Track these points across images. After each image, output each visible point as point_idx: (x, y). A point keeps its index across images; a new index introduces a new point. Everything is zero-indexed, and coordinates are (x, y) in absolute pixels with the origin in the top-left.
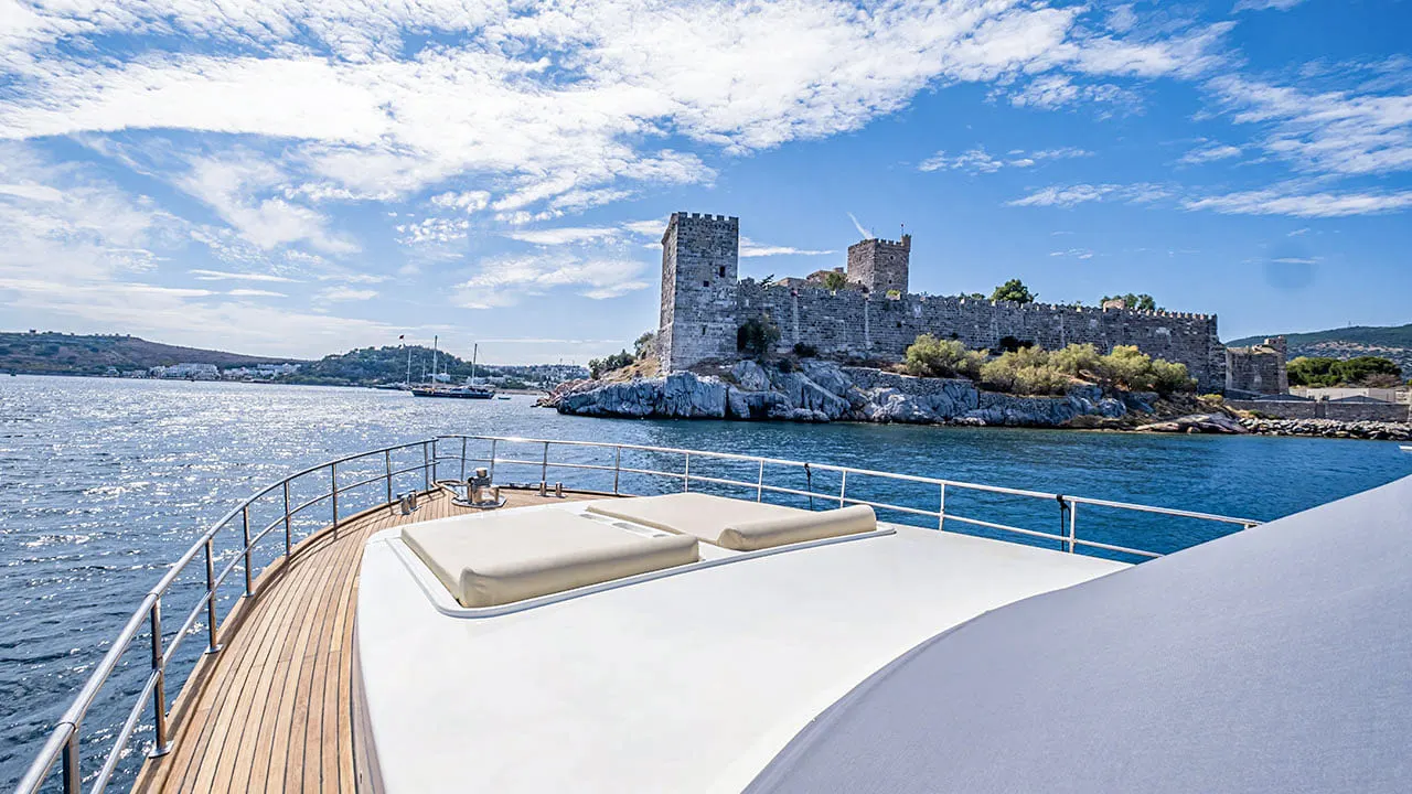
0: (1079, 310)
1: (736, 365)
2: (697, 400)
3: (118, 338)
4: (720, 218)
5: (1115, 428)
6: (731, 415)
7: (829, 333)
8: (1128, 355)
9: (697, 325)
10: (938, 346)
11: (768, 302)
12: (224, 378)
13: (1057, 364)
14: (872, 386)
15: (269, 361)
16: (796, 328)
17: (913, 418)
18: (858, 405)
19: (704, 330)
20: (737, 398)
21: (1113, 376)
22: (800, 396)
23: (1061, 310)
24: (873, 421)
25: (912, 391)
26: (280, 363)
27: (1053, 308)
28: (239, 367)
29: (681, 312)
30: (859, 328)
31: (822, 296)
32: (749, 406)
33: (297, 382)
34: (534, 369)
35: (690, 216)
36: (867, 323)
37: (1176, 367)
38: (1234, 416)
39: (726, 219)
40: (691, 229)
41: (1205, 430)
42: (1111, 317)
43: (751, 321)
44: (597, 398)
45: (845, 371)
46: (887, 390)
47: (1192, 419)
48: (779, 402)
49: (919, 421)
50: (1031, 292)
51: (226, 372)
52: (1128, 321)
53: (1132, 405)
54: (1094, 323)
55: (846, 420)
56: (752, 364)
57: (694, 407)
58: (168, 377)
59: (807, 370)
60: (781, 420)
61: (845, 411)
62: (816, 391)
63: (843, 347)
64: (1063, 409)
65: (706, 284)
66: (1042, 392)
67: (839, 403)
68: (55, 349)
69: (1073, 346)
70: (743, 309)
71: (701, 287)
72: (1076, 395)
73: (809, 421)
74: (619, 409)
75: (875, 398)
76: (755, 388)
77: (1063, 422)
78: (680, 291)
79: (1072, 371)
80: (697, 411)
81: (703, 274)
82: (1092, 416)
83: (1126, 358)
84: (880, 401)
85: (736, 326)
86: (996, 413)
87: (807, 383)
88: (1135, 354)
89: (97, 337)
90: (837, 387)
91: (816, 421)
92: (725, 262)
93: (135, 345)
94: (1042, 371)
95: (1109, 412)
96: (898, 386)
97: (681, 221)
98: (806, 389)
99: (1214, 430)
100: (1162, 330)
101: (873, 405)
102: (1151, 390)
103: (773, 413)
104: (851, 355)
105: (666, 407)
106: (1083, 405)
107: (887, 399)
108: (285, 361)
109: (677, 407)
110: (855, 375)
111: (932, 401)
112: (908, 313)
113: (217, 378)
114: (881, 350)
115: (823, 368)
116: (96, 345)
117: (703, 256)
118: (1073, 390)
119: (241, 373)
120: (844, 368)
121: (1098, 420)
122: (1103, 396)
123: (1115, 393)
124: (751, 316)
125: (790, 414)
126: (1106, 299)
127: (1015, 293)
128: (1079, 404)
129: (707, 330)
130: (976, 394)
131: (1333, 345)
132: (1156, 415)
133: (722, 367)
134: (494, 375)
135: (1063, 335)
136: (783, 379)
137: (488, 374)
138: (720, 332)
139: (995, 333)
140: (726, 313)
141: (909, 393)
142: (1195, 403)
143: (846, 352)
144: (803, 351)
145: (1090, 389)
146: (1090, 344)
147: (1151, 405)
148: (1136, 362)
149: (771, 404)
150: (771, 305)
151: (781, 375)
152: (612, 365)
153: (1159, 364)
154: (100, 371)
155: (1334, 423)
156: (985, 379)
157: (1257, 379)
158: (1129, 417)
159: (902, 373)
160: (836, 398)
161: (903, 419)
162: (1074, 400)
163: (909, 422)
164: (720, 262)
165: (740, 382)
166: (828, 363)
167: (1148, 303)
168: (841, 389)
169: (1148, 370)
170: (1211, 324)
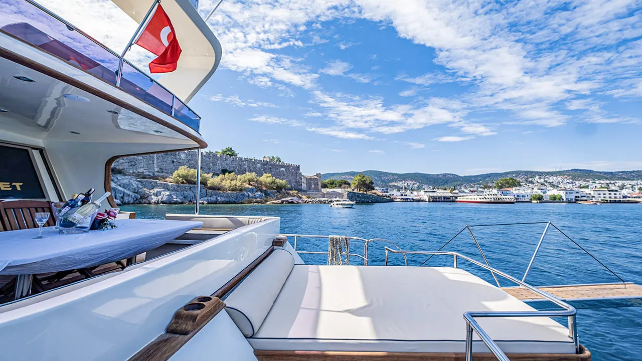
0: (253, 160)
5: (259, 203)
7: (133, 163)
8: (267, 177)
10: (189, 171)
13: (240, 180)
14: (153, 188)
17: (173, 202)
18: (144, 197)
21: (261, 184)
23: (246, 160)
25: (174, 190)
27: (243, 159)
30: (151, 162)
36: (155, 160)
37: (283, 182)
38: (301, 198)
41: (289, 203)
42: (265, 164)
45: (139, 181)
46: (162, 190)
47: (287, 199)
49: (176, 203)
50: (236, 152)
52: (271, 165)
53: (267, 194)
54: (259, 165)
55: (137, 203)
59: (116, 180)
62: (119, 190)
63: (141, 170)
64: (241, 196)
66: (233, 190)
67: (133, 196)
69: (248, 173)
72: (246, 191)
75: (154, 193)
77: (241, 201)
79: (247, 182)
82: (251, 199)
83: (266, 178)
84: (156, 195)
86: (213, 199)
88: (270, 177)
90: (133, 189)
94: (234, 182)
95: (258, 197)
96: (166, 188)
99: (292, 203)
100: (282, 169)
101: (153, 197)
102: (274, 189)
104: (145, 173)
106: (249, 195)
110: (144, 183)
111: (184, 194)
112: (177, 157)
114: (163, 172)
115: (125, 180)
118: (246, 189)
121: (253, 200)
122: (257, 191)
123: (261, 191)
126: (265, 157)
127: (230, 153)
128: (247, 195)
130: (205, 191)
131: (347, 177)
132: (275, 198)
135: (247, 169)
139: (219, 167)
141: (172, 191)
142: (288, 194)
143: (143, 173)
145: (252, 189)
146: (254, 173)
147: (274, 195)
148: (269, 180)
153: (278, 180)
155: (327, 199)
156: (209, 185)
157: (313, 186)
158: (265, 199)
159: (170, 182)
160: (131, 194)
161: (168, 202)
162: (245, 193)
163: (170, 203)
166: (129, 177)
167: (279, 160)
168: (135, 189)
169: (273, 182)
170: (298, 167)
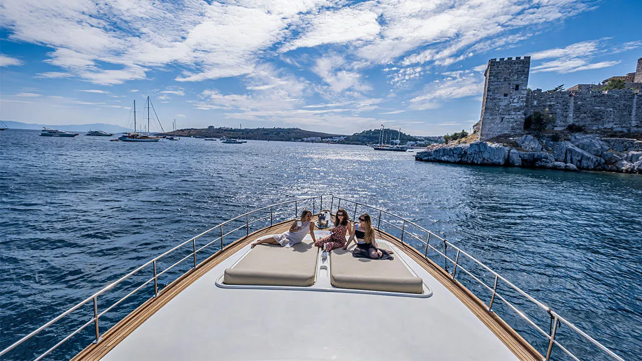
1: (520, 138)
2: (486, 156)
3: (294, 129)
4: (518, 58)
6: (508, 164)
9: (498, 117)
11: (551, 102)
12: (323, 142)
15: (336, 136)
16: (571, 115)
19: (502, 119)
20: (514, 155)
22: (564, 155)
24: (621, 171)
26: (340, 136)
28: (327, 138)
29: (489, 111)
31: (595, 94)
32: (522, 160)
33: (344, 143)
34: (440, 138)
35: (498, 60)
39: (522, 58)
40: (498, 67)
43: (536, 113)
44: (432, 153)
48: (545, 158)
51: (323, 140)
56: (530, 137)
57: (484, 159)
58: (307, 141)
60: (543, 168)
61: (599, 164)
65: (506, 95)
68: (279, 133)
70: (532, 106)
71: (502, 97)
73: (562, 170)
74: (443, 159)
76: (531, 150)
78: (489, 100)
80: (485, 161)
81: (504, 91)
85: (524, 116)
87: (570, 147)
89: (289, 129)
91: (567, 170)
92: (519, 82)
93: (298, 131)
97: (493, 63)
98: (571, 151)
103: (539, 163)
105: (467, 158)
107: (638, 158)
108: (342, 136)
109: (473, 158)
113: (320, 142)
116: (289, 131)
117: (505, 81)
119: (327, 140)
120: (603, 139)
124: (537, 110)
125: (550, 165)
129: (504, 119)
133: (512, 139)
134: (420, 140)
136: (552, 146)
137: (417, 140)
138: (512, 120)
140: (517, 109)
144: (572, 129)
149: (539, 159)
150: (552, 103)
151: (551, 143)
152: (455, 137)
154: (289, 140)
164: (515, 83)
165: (521, 147)
